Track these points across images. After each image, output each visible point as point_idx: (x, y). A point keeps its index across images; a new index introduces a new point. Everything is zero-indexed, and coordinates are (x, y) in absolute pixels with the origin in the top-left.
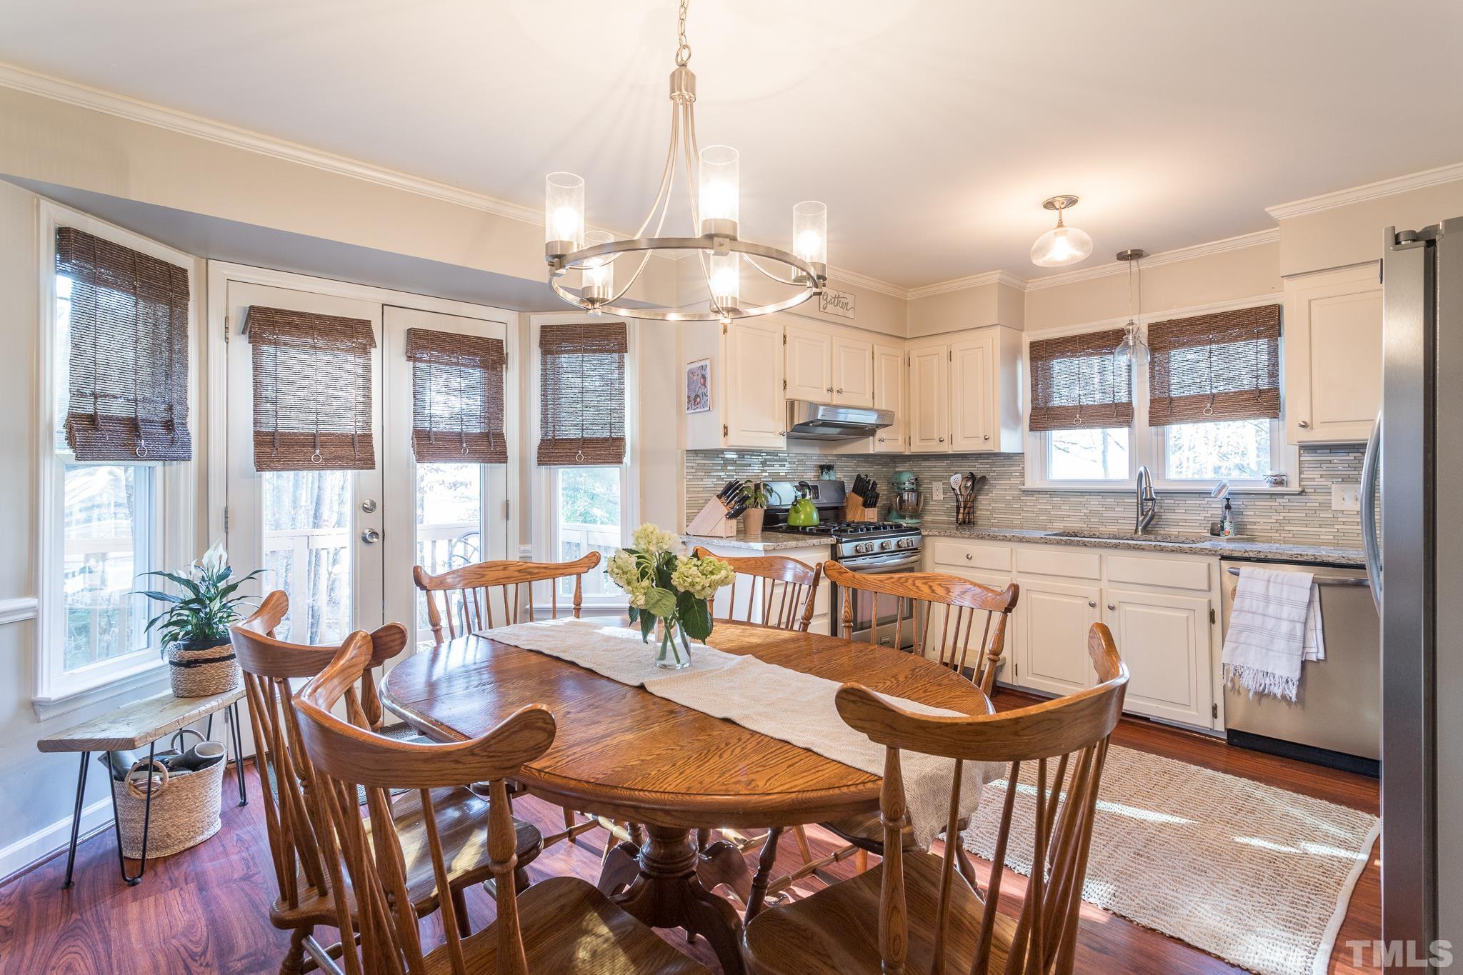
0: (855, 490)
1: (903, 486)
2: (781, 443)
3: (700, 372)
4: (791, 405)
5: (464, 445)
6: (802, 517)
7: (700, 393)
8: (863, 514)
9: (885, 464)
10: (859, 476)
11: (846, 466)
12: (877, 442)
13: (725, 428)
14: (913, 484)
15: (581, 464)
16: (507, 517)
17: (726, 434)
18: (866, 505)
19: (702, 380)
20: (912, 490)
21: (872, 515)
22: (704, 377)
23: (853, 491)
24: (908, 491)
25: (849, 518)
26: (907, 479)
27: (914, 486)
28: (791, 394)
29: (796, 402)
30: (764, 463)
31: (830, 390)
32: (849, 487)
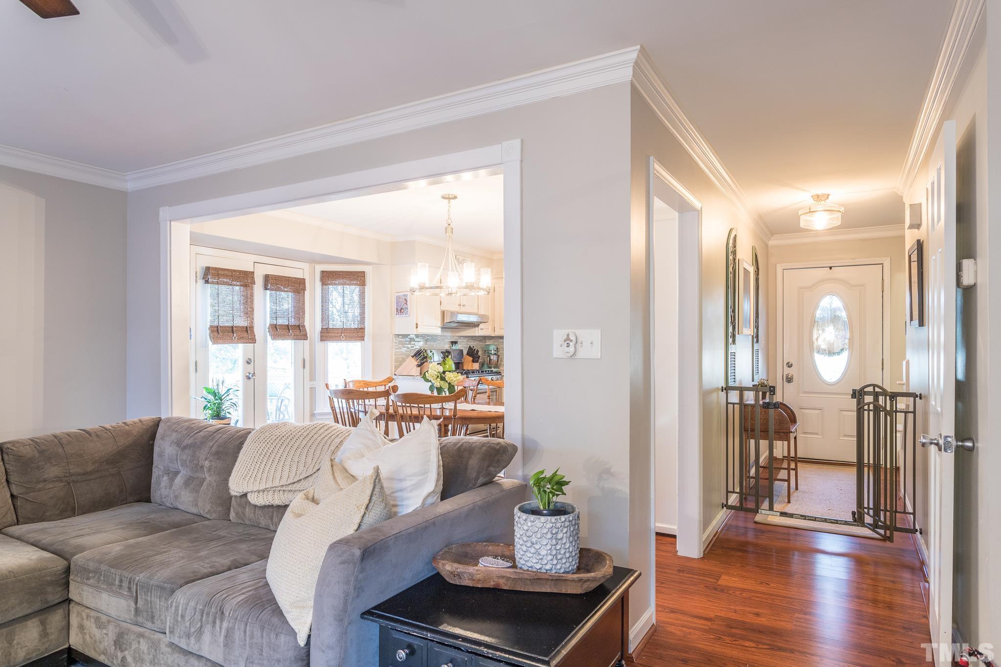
0: (468, 354)
1: (490, 352)
2: (438, 331)
3: (404, 298)
4: (443, 313)
5: (291, 331)
6: (447, 367)
7: (404, 307)
8: (472, 366)
9: (481, 341)
10: (470, 347)
11: (463, 342)
12: (479, 330)
13: (417, 324)
14: (495, 351)
15: (343, 340)
16: (304, 367)
17: (417, 327)
18: (473, 361)
19: (405, 302)
20: (495, 354)
21: (476, 366)
22: (406, 300)
23: (467, 354)
24: (493, 355)
25: (465, 368)
26: (492, 348)
27: (496, 352)
28: (444, 308)
29: (446, 312)
30: (427, 341)
31: (460, 305)
32: (465, 352)
